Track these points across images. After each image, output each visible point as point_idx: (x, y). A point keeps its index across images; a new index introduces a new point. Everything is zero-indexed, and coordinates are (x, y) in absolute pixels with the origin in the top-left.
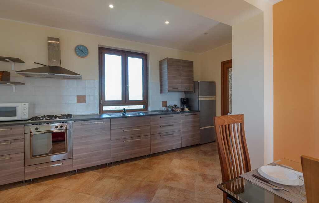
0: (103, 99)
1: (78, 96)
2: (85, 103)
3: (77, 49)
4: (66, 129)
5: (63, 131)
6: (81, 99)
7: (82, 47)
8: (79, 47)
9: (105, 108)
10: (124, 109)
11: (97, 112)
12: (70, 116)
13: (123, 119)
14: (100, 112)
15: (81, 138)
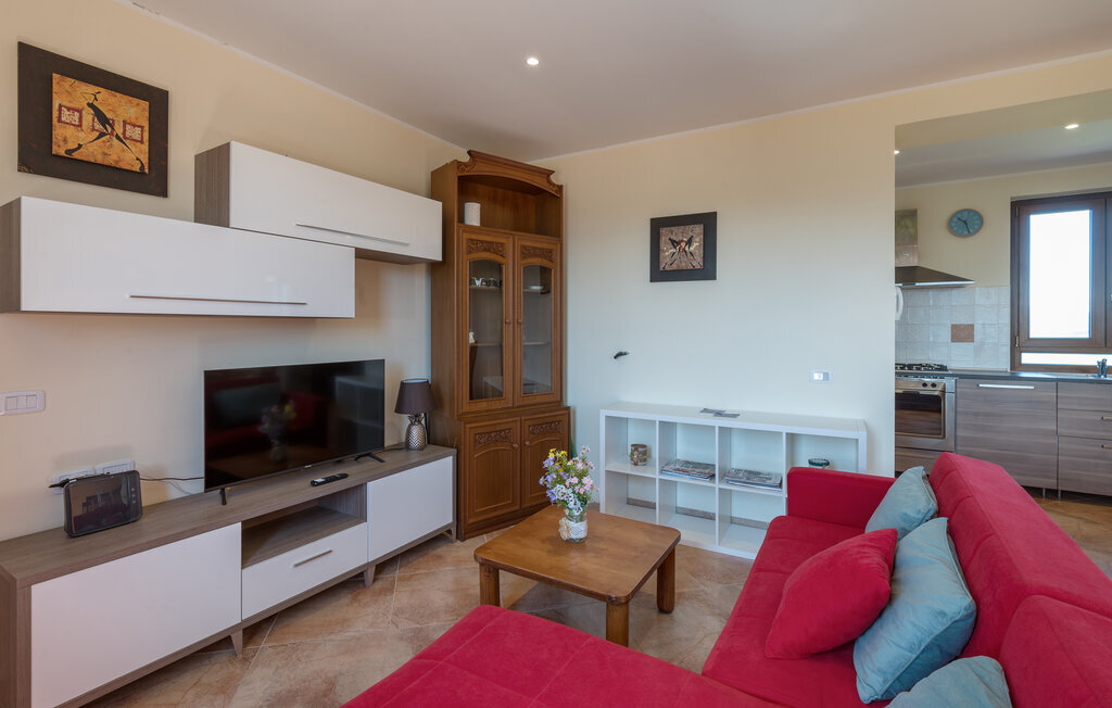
0: (1022, 333)
1: (954, 327)
2: (973, 341)
3: (955, 220)
4: (944, 391)
5: (936, 393)
6: (962, 334)
7: (966, 213)
8: (959, 216)
9: (1028, 358)
10: (1103, 364)
11: (1004, 365)
12: (942, 368)
13: (1099, 386)
14: (1013, 367)
15: (977, 414)
